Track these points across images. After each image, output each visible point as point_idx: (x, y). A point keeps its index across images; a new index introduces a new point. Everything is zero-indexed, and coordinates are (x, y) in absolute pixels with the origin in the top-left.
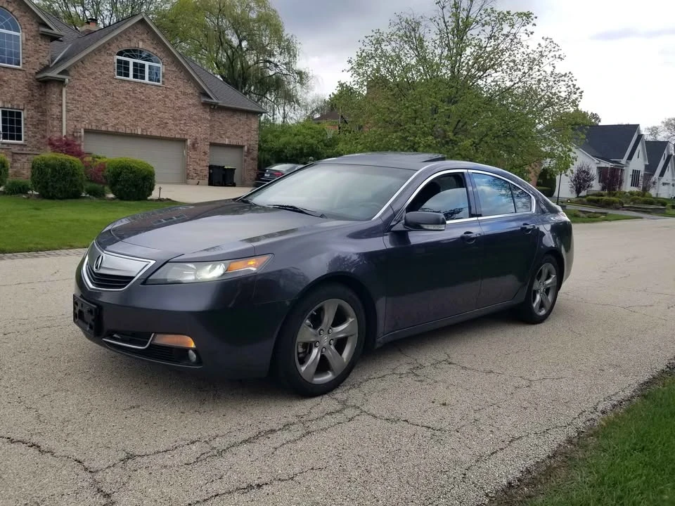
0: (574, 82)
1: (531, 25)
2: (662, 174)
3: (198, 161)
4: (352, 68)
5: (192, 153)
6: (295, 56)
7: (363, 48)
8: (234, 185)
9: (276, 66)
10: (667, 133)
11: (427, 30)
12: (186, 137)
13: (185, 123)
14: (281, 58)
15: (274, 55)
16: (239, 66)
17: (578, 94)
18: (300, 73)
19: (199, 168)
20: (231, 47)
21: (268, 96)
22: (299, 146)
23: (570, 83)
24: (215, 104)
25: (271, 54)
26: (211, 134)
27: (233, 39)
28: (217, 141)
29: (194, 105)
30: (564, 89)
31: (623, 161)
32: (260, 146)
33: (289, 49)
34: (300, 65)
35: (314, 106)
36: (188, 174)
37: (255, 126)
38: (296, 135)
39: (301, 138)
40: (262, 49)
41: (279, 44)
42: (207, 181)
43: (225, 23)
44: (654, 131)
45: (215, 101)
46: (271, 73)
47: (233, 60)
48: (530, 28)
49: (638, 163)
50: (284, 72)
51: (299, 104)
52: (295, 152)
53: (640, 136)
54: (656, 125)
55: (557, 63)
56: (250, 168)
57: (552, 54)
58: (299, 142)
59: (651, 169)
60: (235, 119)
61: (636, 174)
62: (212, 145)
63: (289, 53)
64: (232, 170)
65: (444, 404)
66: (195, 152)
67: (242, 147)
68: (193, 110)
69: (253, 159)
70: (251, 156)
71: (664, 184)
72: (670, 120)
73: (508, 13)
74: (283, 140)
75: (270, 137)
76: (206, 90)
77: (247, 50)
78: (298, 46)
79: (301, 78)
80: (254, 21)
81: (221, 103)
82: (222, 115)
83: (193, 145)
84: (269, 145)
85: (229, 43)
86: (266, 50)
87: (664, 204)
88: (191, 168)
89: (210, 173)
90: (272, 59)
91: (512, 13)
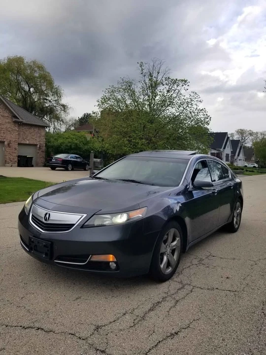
0: (207, 113)
1: (187, 85)
2: (238, 155)
3: (11, 153)
4: (99, 104)
5: (8, 149)
6: (60, 97)
7: (105, 94)
8: (32, 166)
9: (50, 101)
10: (238, 136)
11: (136, 87)
12: (4, 140)
13: (4, 133)
14: (53, 97)
15: (49, 96)
16: (29, 101)
17: (209, 119)
18: (64, 106)
19: (12, 157)
20: (25, 91)
21: (45, 117)
22: (69, 145)
23: (205, 113)
24: (21, 122)
25: (47, 95)
26: (19, 138)
27: (26, 87)
28: (22, 142)
29: (9, 123)
30: (202, 116)
31: (222, 150)
32: (46, 144)
33: (57, 93)
34: (64, 101)
35: (71, 123)
36: (5, 161)
37: (43, 134)
38: (67, 138)
39: (70, 140)
40: (41, 93)
41: (52, 90)
42: (16, 164)
43: (20, 78)
44: (232, 135)
45: (21, 120)
46: (47, 105)
47: (26, 98)
48: (186, 87)
49: (228, 150)
50: (54, 105)
51: (63, 122)
52: (67, 147)
53: (228, 138)
54: (233, 132)
55: (198, 104)
56: (41, 156)
57: (196, 99)
58: (69, 142)
59: (233, 153)
60: (32, 130)
61: (227, 155)
62: (19, 144)
63: (57, 95)
64: (31, 158)
65: (227, 278)
66: (10, 149)
67: (36, 145)
68: (8, 126)
69: (42, 152)
70: (41, 150)
71: (240, 160)
72: (238, 130)
73: (176, 79)
74: (60, 141)
75: (52, 139)
76: (16, 114)
77: (34, 93)
78: (62, 91)
79: (64, 108)
80: (37, 78)
81: (24, 121)
82: (25, 127)
83: (9, 144)
84: (51, 144)
85: (23, 89)
86: (44, 93)
87: (243, 169)
88: (7, 157)
89: (18, 160)
90: (48, 98)
91: (178, 79)
